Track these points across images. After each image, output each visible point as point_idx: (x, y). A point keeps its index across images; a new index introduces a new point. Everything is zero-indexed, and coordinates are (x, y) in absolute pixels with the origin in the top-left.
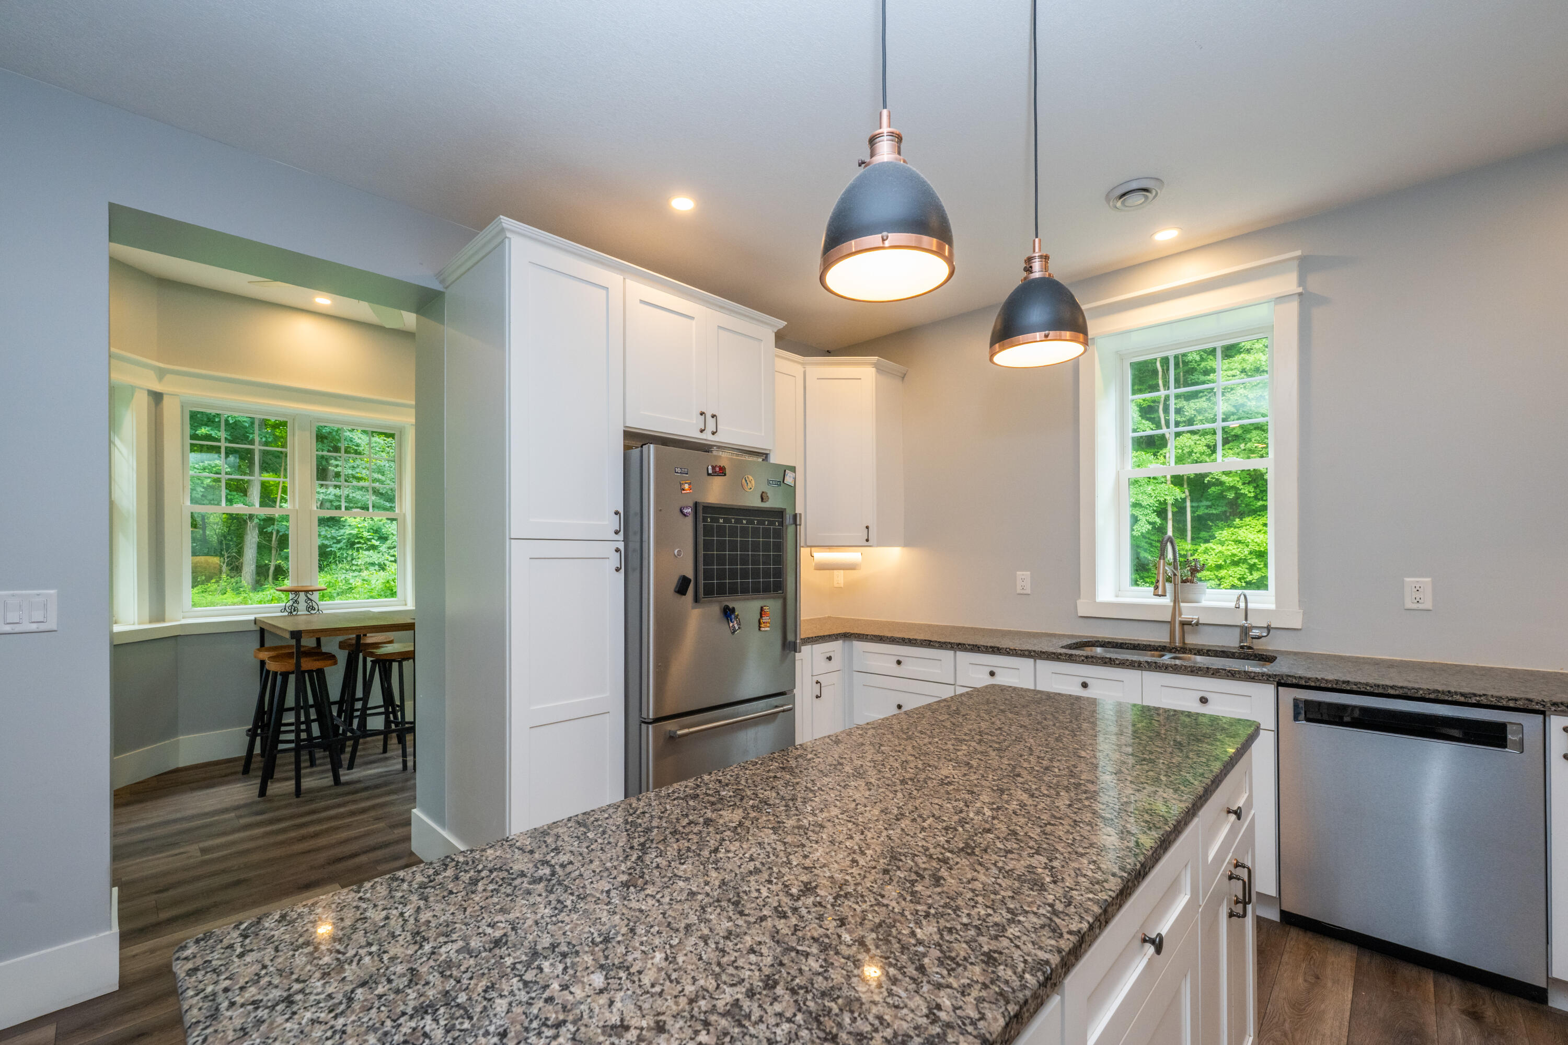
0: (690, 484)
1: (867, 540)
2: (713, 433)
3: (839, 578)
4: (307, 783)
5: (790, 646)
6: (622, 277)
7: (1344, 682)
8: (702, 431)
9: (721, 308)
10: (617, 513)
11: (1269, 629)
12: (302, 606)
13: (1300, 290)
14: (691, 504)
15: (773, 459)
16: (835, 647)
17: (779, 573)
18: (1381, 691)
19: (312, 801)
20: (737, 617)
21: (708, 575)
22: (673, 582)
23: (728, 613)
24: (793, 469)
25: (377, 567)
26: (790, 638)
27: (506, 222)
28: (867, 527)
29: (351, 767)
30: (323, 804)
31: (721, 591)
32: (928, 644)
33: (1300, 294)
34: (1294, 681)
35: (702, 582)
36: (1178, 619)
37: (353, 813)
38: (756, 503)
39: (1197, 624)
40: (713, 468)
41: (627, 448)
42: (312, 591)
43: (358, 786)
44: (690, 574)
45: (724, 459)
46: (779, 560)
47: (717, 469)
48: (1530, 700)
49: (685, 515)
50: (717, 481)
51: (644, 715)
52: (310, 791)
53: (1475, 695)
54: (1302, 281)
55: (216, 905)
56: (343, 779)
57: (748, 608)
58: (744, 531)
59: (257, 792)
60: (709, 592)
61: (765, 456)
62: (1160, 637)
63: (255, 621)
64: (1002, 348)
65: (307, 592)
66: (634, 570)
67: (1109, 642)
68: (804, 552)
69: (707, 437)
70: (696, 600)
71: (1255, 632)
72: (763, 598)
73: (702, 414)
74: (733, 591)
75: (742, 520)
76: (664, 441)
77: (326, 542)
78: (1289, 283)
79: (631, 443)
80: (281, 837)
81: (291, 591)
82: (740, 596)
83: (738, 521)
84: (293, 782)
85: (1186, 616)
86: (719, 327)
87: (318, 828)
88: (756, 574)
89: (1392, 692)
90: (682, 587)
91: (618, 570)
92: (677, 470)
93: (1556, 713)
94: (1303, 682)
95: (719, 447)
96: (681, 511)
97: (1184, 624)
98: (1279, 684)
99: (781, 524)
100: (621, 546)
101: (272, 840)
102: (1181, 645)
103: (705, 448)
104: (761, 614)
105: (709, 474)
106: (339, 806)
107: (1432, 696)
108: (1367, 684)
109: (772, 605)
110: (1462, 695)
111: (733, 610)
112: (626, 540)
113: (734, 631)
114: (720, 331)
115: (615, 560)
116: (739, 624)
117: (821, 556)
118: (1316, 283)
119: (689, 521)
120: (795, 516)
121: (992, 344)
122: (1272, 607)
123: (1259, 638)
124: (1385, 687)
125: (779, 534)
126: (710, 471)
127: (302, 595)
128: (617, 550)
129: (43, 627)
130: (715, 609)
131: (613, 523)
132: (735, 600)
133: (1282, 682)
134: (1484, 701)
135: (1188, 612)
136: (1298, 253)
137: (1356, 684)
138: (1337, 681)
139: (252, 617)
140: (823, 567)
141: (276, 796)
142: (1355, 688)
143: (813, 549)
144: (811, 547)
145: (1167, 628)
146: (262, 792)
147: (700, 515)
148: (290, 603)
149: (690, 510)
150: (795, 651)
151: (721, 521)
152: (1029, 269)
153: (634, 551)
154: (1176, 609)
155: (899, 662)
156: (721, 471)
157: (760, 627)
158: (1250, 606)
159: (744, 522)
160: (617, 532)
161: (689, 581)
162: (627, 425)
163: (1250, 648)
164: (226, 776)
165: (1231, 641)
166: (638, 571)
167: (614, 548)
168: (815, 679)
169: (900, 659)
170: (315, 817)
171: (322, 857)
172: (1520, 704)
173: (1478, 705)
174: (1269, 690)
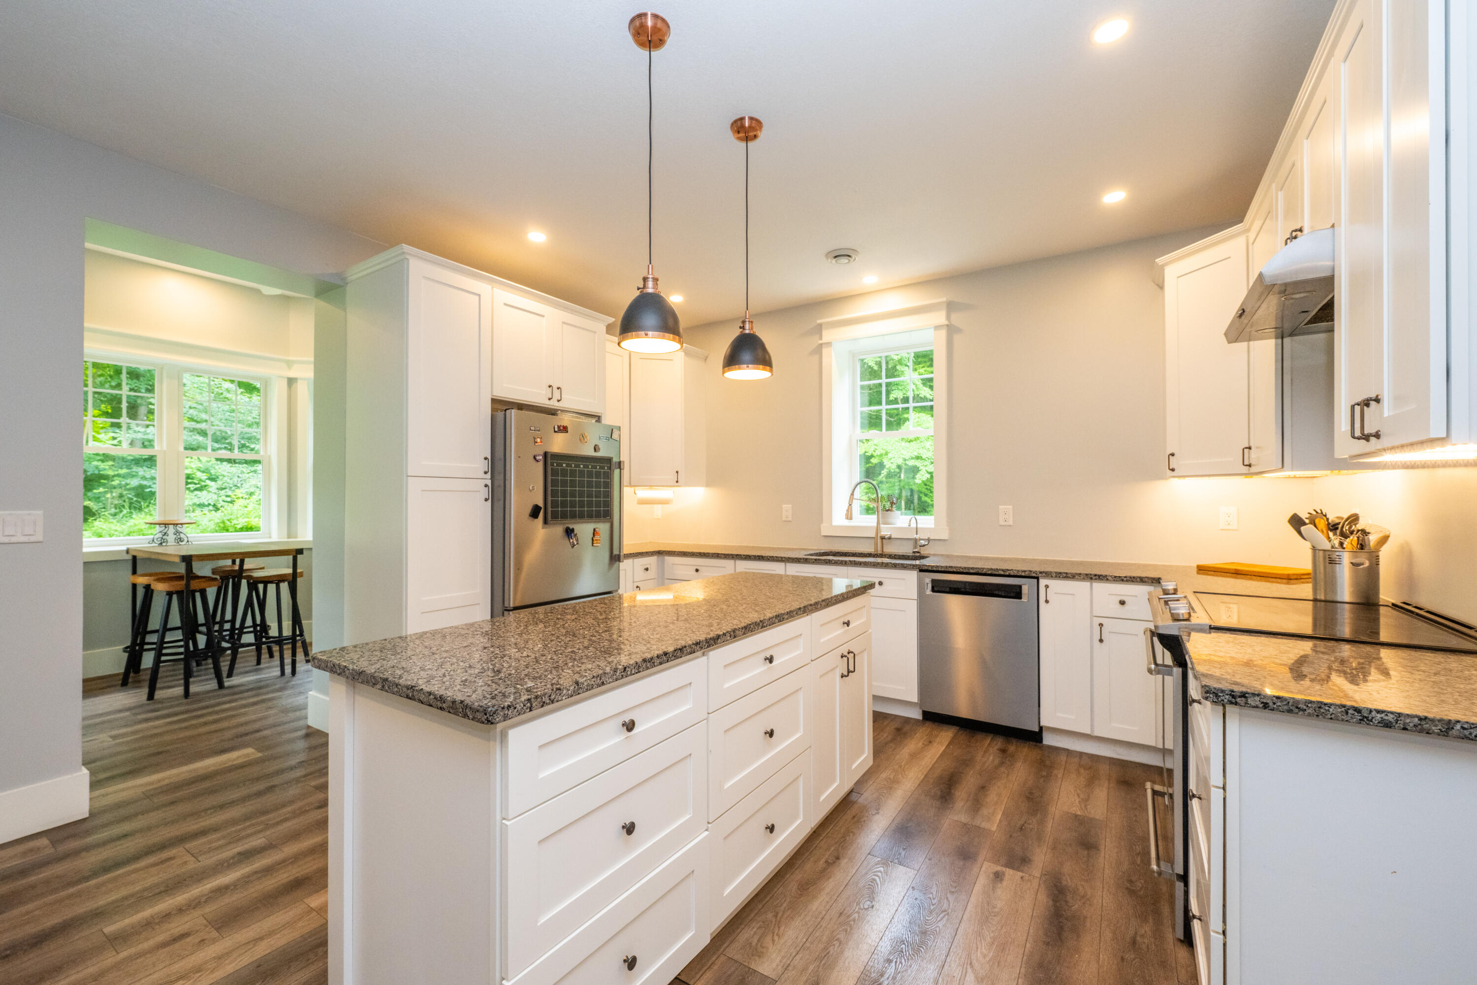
0: (541, 438)
1: (677, 482)
2: (559, 401)
3: (658, 511)
4: (193, 689)
5: (615, 558)
6: (490, 287)
7: (950, 567)
8: (550, 399)
9: (565, 309)
10: (486, 459)
11: (929, 540)
12: (171, 538)
13: (946, 323)
14: (542, 453)
15: (607, 420)
16: (652, 561)
17: (608, 504)
18: (967, 571)
19: (200, 701)
20: (576, 535)
21: (555, 504)
22: (529, 509)
23: (569, 532)
24: (619, 428)
25: (211, 508)
26: (616, 552)
27: (406, 248)
28: (677, 472)
29: (230, 675)
30: (213, 702)
31: (564, 516)
32: (717, 556)
33: (947, 325)
34: (926, 568)
35: (550, 509)
36: (879, 535)
37: (245, 706)
38: (591, 453)
39: (890, 538)
40: (559, 427)
41: (494, 410)
42: (181, 524)
43: (241, 688)
44: (541, 504)
45: (565, 420)
46: (608, 495)
47: (562, 428)
48: (1031, 571)
49: (537, 461)
50: (561, 436)
51: (506, 605)
52: (197, 694)
53: (1008, 570)
54: (948, 317)
55: (145, 767)
56: (226, 684)
57: (584, 529)
58: (582, 474)
59: (145, 697)
60: (555, 516)
61: (598, 418)
62: (868, 548)
63: (128, 551)
64: (729, 370)
65: (176, 525)
66: (499, 500)
67: (838, 553)
68: (627, 491)
69: (553, 404)
70: (545, 522)
71: (923, 542)
72: (594, 522)
73: (550, 386)
74: (573, 516)
75: (580, 465)
76: (521, 407)
77: (145, 483)
78: (940, 318)
79: (496, 406)
80: (184, 725)
81: (160, 524)
82: (578, 520)
83: (577, 466)
84: (182, 688)
85: (883, 533)
86: (564, 323)
87: (216, 717)
88: (590, 504)
89: (972, 571)
90: (535, 512)
91: (486, 500)
92: (532, 428)
93: (1044, 577)
94: (930, 569)
95: (562, 411)
96: (535, 457)
97: (883, 538)
98: (921, 571)
99: (610, 468)
100: (489, 483)
101: (176, 726)
102: (881, 552)
103: (552, 412)
104: (594, 534)
105: (555, 432)
106: (229, 702)
107: (990, 572)
108: (960, 567)
109: (603, 527)
110: (1003, 570)
111: (573, 530)
112: (492, 478)
113: (573, 546)
114: (565, 326)
115: (485, 493)
116: (577, 540)
117: (643, 493)
118: (957, 319)
119: (541, 465)
120: (620, 463)
121: (724, 367)
122: (933, 526)
123: (924, 546)
124: (969, 568)
125: (608, 476)
126: (556, 430)
127: (171, 529)
128: (486, 486)
129: (32, 539)
130: (558, 530)
131: (484, 466)
132: (575, 523)
133: (922, 570)
134: (1012, 574)
135: (885, 531)
136: (944, 299)
137: (955, 567)
138: (946, 567)
139: (124, 548)
140: (642, 502)
141: (166, 699)
142: (955, 570)
143: (636, 488)
144: (635, 486)
145: (873, 541)
146: (151, 696)
147: (549, 461)
148: (160, 535)
149: (541, 457)
150: (620, 561)
151: (564, 465)
152: (743, 328)
153: (499, 486)
154: (878, 529)
155: (697, 570)
156: (564, 429)
157: (593, 543)
158: (919, 526)
159: (582, 466)
160: (486, 473)
161: (541, 508)
162: (494, 394)
163: (918, 552)
164: (103, 688)
165: (908, 550)
166: (502, 502)
167: (483, 485)
168: (636, 584)
169: (698, 568)
170: (210, 710)
171: (228, 734)
172: (1027, 574)
173: (1009, 576)
174: (913, 575)
